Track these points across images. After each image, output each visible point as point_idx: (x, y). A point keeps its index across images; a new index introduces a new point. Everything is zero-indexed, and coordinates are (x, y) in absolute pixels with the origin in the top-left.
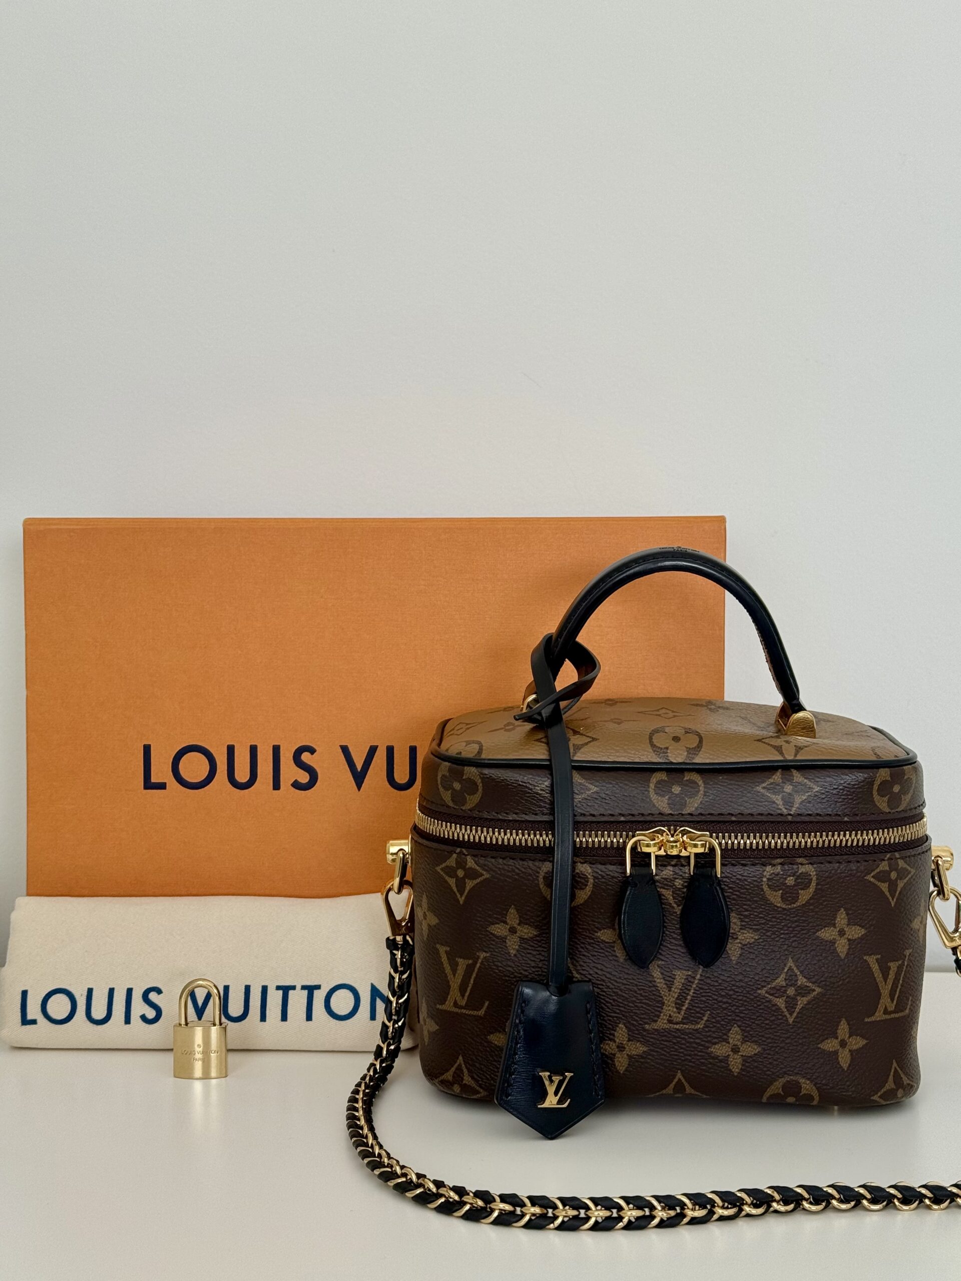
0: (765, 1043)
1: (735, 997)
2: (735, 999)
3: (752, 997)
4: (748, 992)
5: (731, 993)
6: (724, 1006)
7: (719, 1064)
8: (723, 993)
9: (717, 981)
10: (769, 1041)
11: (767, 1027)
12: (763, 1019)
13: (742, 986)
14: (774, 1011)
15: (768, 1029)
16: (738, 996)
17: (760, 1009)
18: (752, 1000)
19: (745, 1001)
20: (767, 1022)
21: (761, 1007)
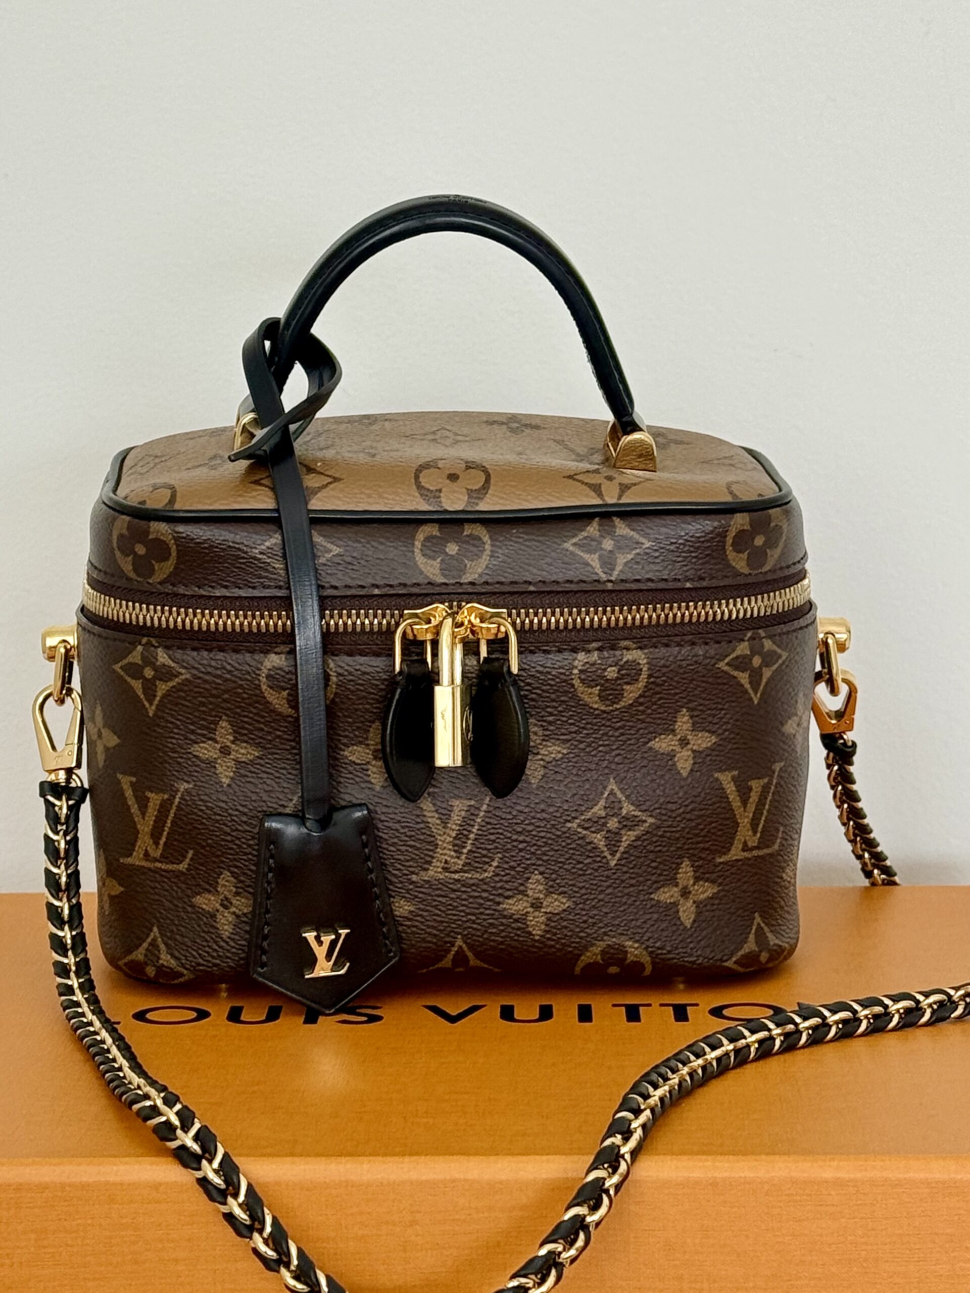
0: (578, 895)
1: (534, 833)
2: (535, 836)
3: (559, 833)
4: (553, 825)
5: (530, 828)
6: (521, 846)
7: (513, 925)
8: (519, 829)
9: (510, 813)
10: (583, 891)
11: (581, 872)
12: (574, 862)
13: (544, 819)
14: (590, 851)
15: (580, 875)
16: (539, 832)
17: (571, 849)
18: (559, 836)
19: (549, 838)
20: (580, 866)
21: (571, 846)
